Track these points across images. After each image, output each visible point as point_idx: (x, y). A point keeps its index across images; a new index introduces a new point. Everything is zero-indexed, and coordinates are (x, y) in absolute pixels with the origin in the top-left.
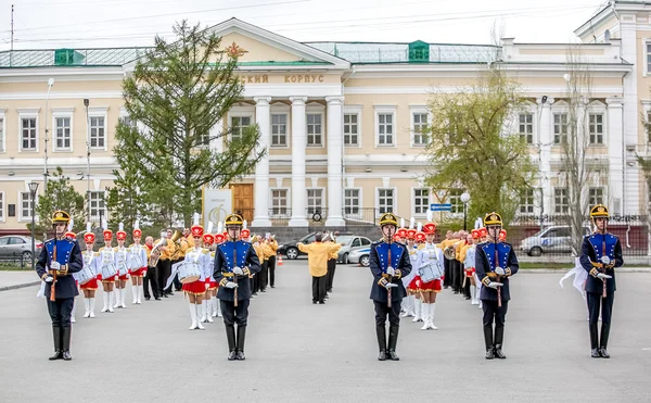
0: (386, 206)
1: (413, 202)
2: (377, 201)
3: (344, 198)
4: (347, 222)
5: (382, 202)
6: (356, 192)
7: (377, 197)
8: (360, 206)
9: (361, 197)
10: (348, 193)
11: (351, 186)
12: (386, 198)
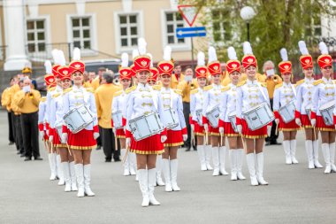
0: (82, 39)
1: (118, 32)
2: (70, 34)
3: (27, 31)
4: (34, 64)
5: (76, 34)
6: (41, 24)
7: (70, 29)
8: (48, 40)
9: (48, 30)
10: (30, 24)
11: (35, 16)
12: (81, 28)
